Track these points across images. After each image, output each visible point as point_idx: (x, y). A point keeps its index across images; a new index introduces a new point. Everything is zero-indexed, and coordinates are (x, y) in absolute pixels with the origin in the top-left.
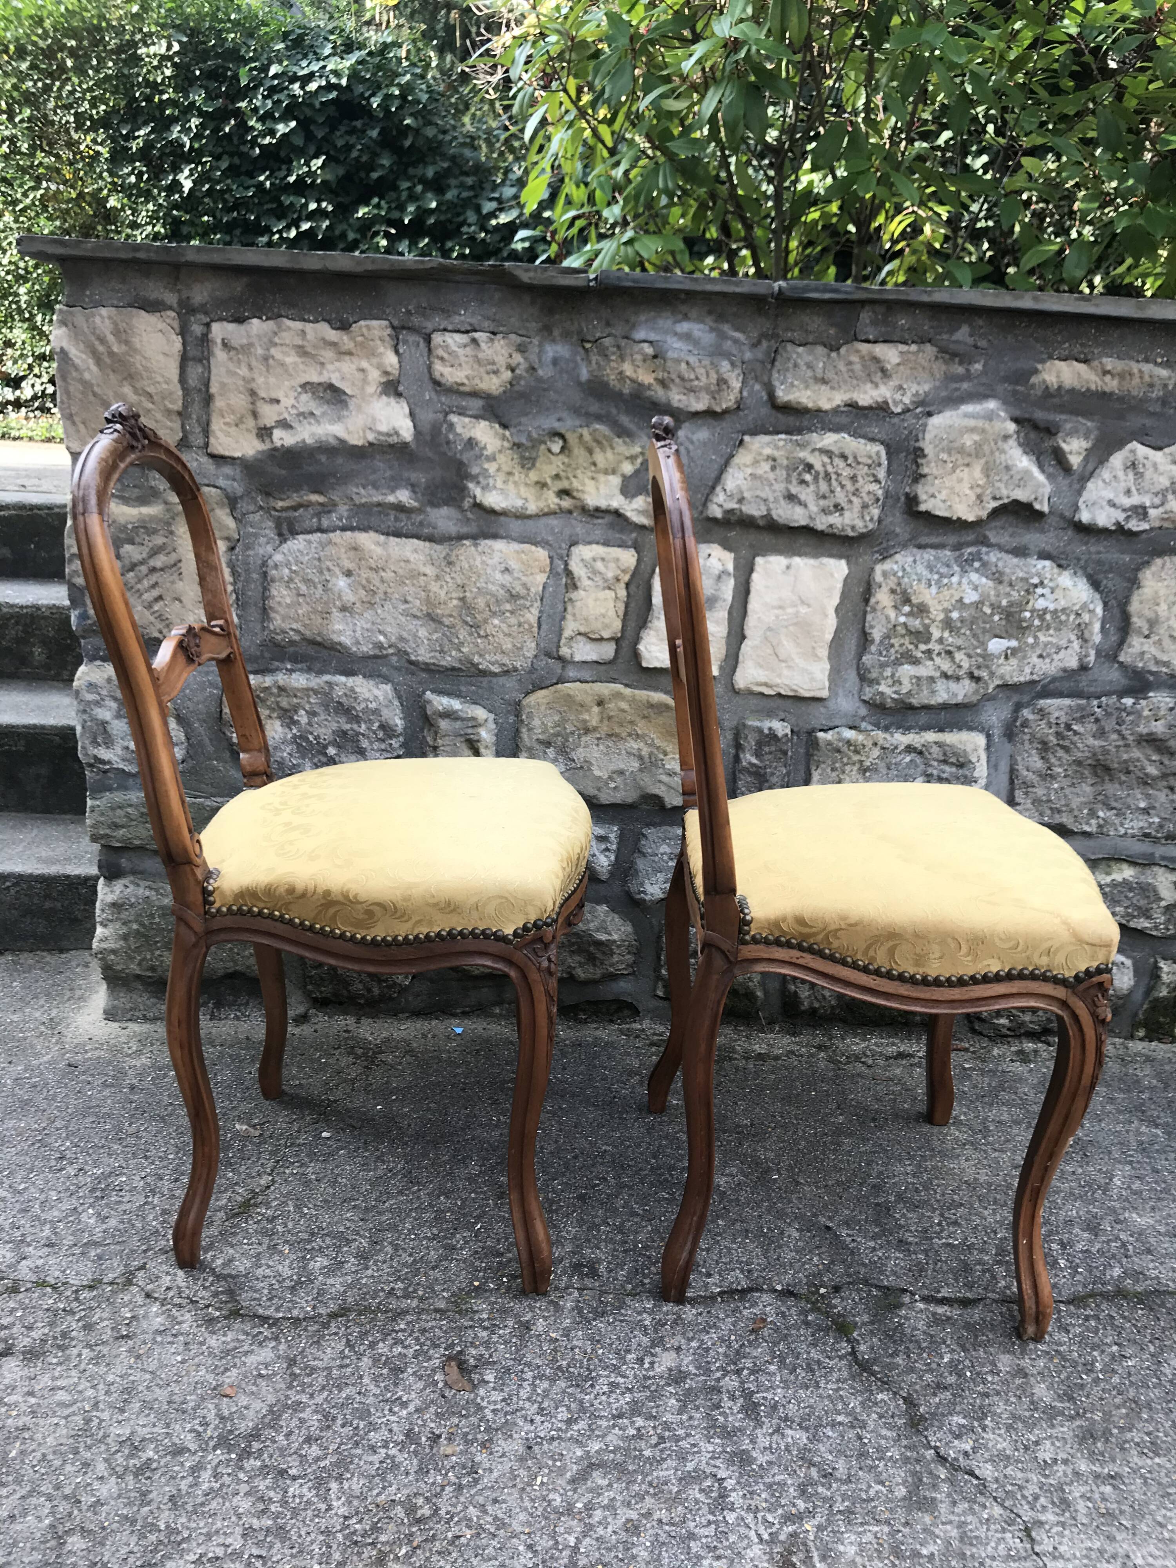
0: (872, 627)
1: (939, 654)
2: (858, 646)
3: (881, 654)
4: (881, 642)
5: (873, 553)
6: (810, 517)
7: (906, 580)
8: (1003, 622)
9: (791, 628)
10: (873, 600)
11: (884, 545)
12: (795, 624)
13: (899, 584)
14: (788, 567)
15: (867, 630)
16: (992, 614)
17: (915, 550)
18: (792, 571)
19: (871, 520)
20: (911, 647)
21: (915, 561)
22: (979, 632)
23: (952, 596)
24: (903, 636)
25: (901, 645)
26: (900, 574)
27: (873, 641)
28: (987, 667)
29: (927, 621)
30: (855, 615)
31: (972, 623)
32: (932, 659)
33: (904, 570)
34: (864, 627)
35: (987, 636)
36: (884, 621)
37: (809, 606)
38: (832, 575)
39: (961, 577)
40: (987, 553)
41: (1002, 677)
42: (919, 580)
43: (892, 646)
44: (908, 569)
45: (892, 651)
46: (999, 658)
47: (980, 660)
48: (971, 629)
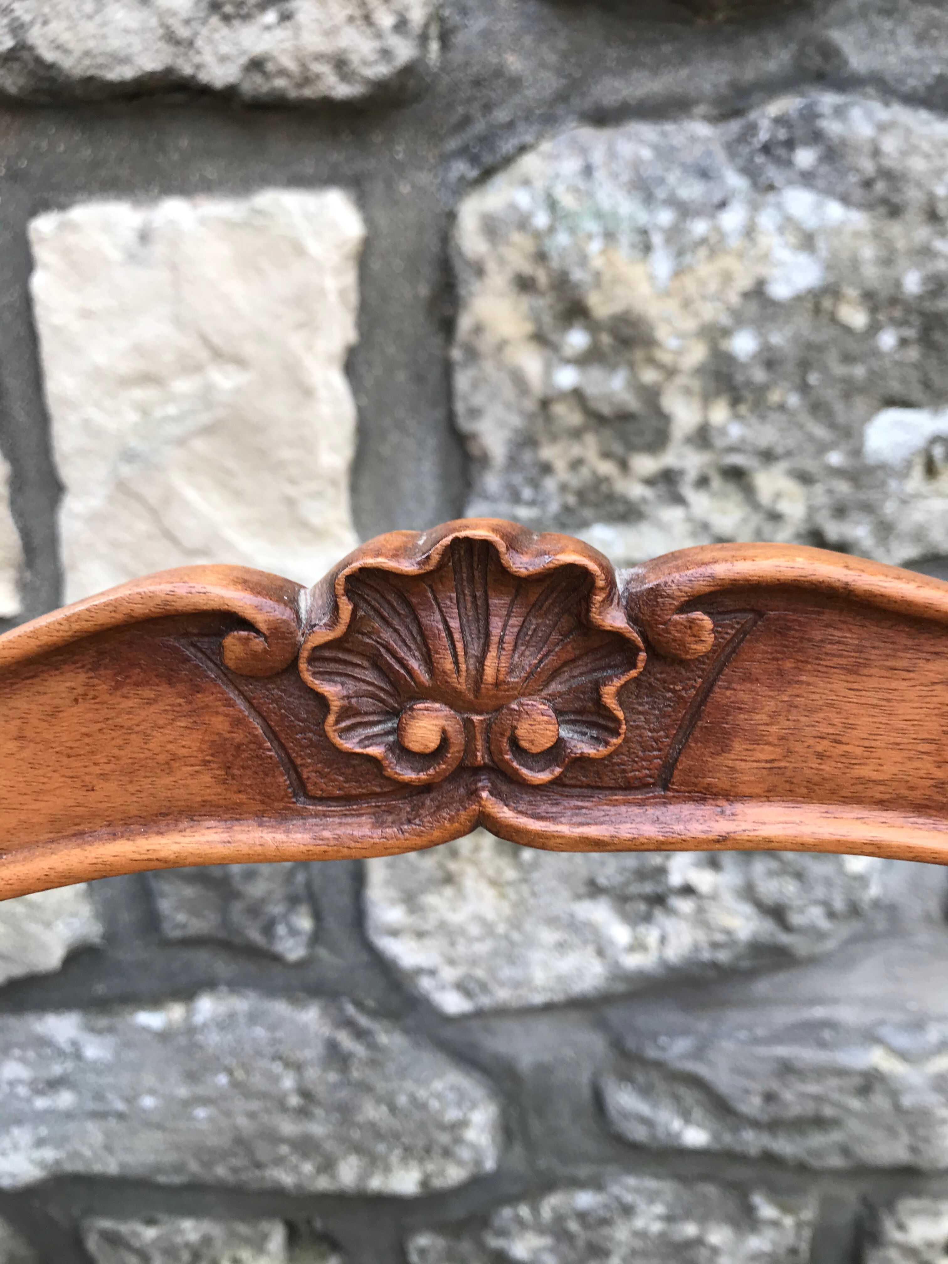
0: (475, 413)
1: (703, 482)
2: (445, 477)
3: (516, 498)
4: (513, 462)
5: (446, 159)
6: (171, 38)
7: (562, 239)
8: (913, 354)
9: (200, 445)
10: (465, 323)
11: (479, 127)
12: (208, 430)
13: (541, 257)
14: (144, 237)
15: (465, 424)
16: (874, 328)
17: (586, 133)
18: (159, 250)
19: (401, 26)
20: (606, 468)
21: (588, 171)
22: (831, 394)
23: (727, 278)
24: (576, 434)
25: (576, 464)
26: (541, 220)
27: (484, 461)
28: (868, 508)
29: (649, 376)
30: (419, 378)
31: (804, 365)
32: (679, 500)
33: (552, 205)
34: (451, 418)
35: (860, 404)
36: (508, 392)
37: (240, 362)
38: (299, 250)
39: (755, 207)
40: (840, 112)
41: (919, 535)
42: (610, 236)
43: (546, 469)
44: (567, 201)
45: (550, 484)
46: (904, 473)
47: (843, 487)
48: (804, 388)
